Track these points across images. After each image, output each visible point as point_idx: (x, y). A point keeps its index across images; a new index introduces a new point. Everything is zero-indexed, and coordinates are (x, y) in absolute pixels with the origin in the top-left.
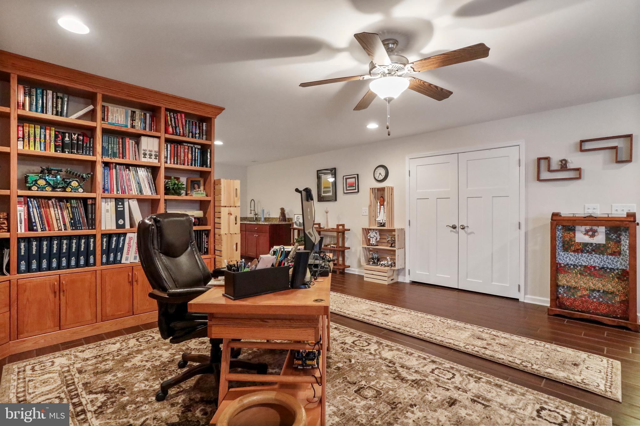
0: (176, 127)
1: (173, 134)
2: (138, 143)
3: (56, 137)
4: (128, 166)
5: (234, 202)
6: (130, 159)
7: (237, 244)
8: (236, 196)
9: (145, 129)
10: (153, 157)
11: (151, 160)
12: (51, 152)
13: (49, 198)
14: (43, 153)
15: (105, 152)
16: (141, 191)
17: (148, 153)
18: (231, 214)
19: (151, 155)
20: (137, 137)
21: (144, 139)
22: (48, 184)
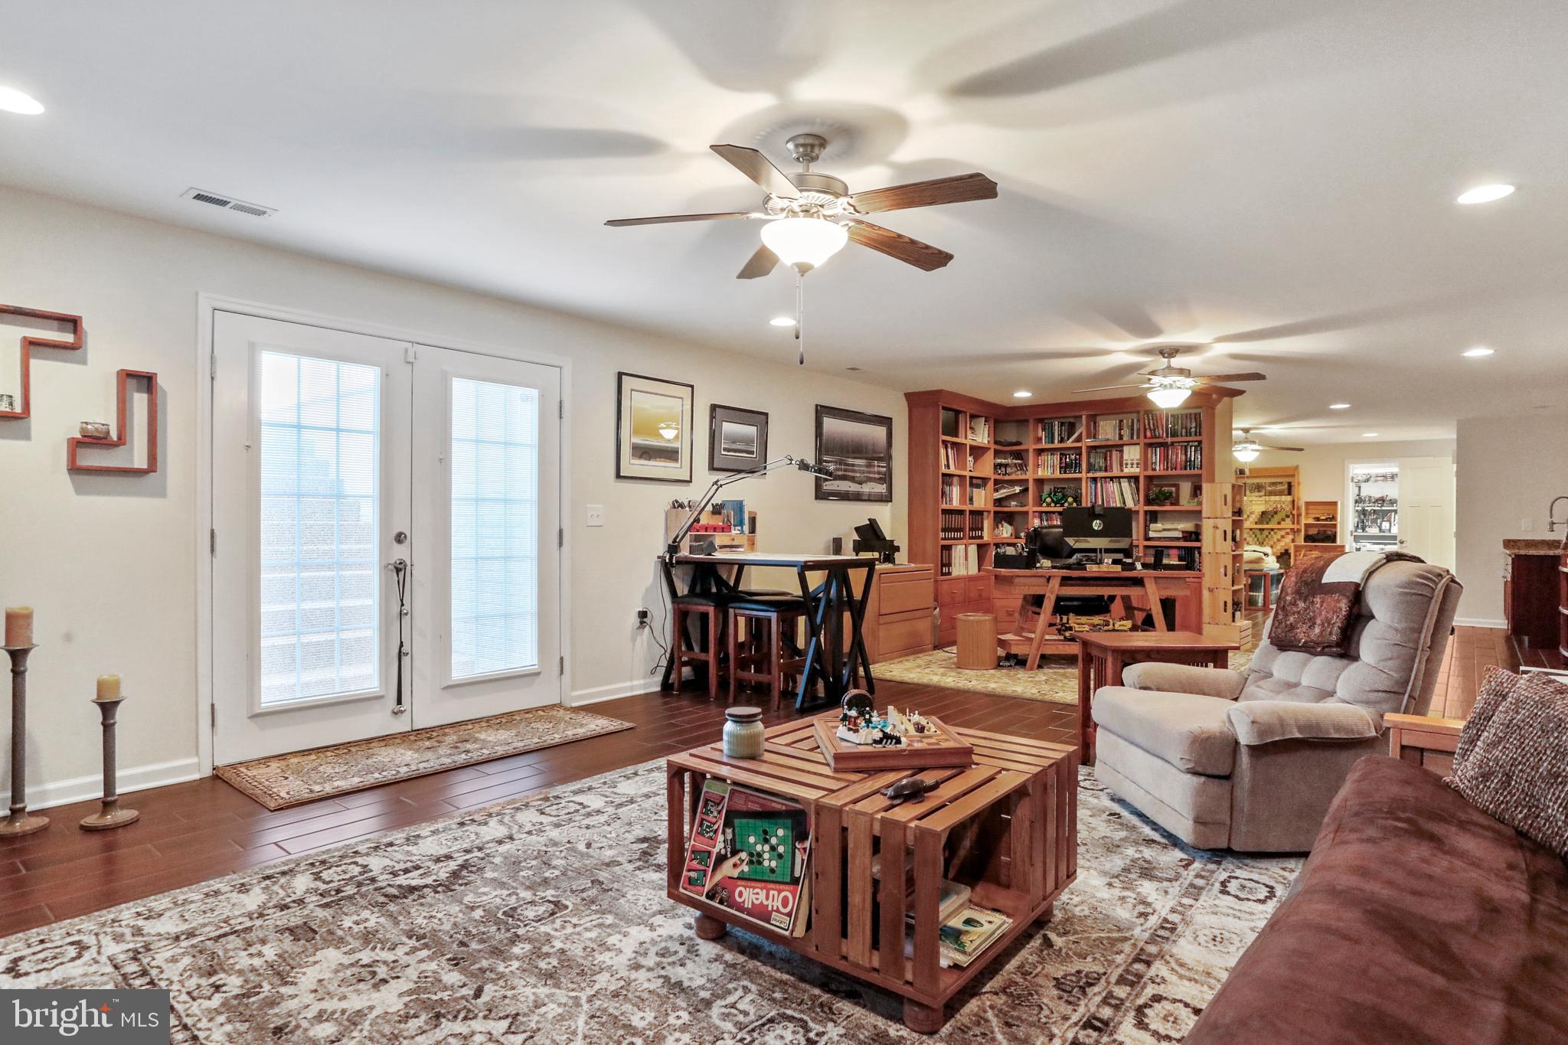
0: (1155, 430)
1: (1152, 438)
2: (1122, 451)
3: (1061, 459)
4: (1112, 479)
5: (1222, 513)
6: (1116, 472)
7: (1226, 567)
8: (1226, 504)
9: (1132, 438)
10: (1135, 466)
11: (1132, 470)
12: (1057, 475)
13: (1054, 513)
14: (1053, 476)
15: (1091, 468)
16: (1124, 503)
17: (1129, 462)
18: (1217, 528)
19: (1132, 464)
20: (1119, 448)
21: (1125, 448)
22: (1053, 500)
